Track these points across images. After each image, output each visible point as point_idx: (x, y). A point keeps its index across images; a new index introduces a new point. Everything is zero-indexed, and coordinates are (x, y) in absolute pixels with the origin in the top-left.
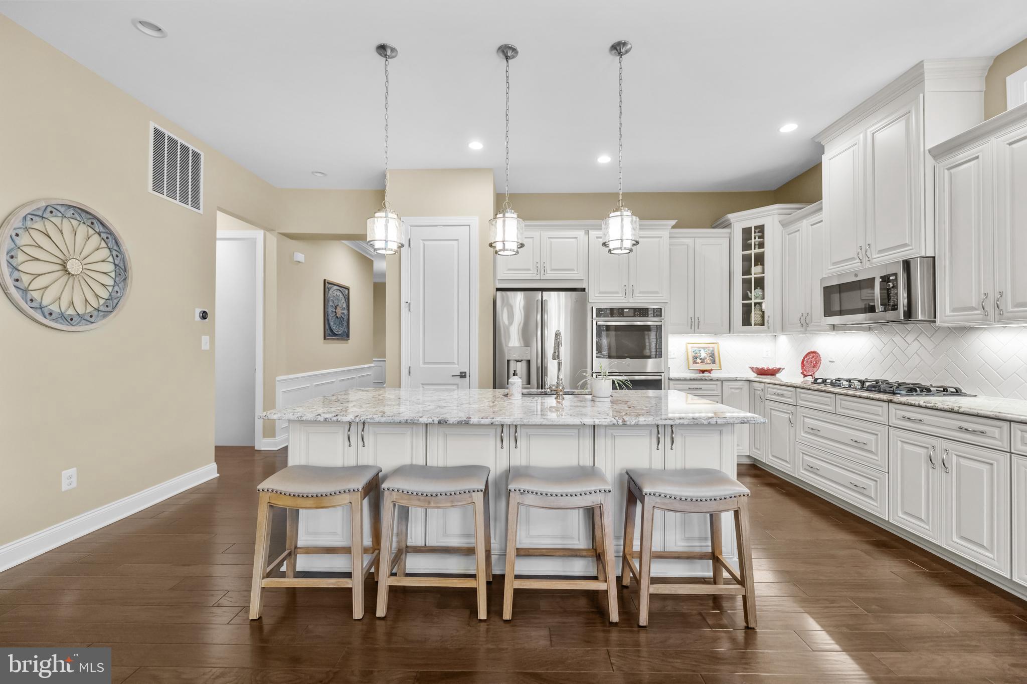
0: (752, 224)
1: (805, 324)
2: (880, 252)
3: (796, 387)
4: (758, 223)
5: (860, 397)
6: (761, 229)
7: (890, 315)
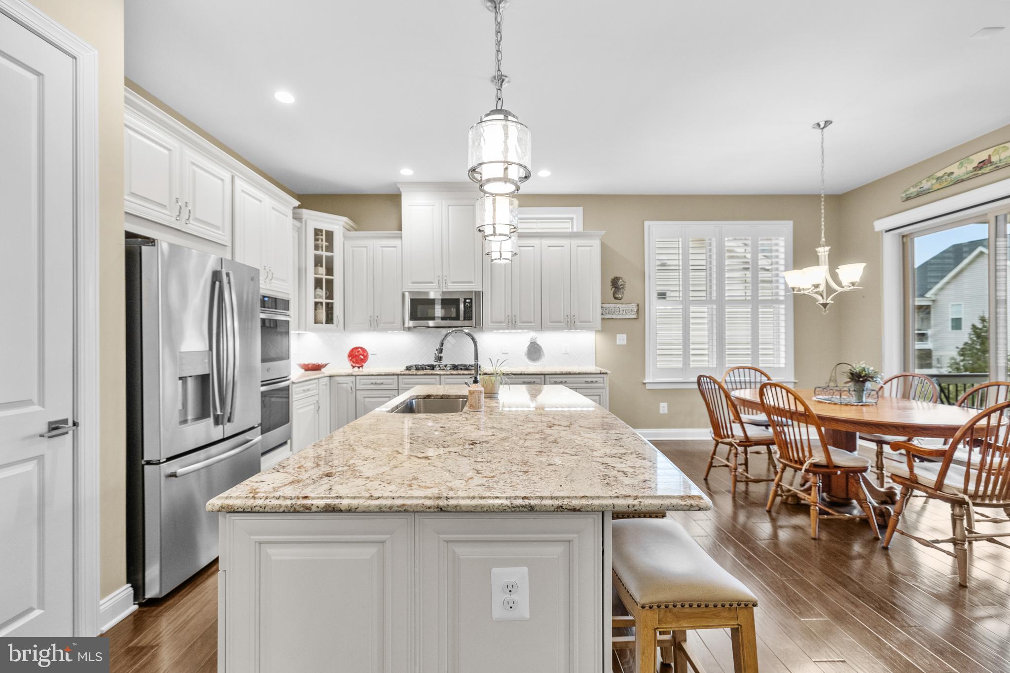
0: (325, 226)
1: (375, 324)
2: (453, 282)
3: (398, 375)
4: (330, 228)
5: (463, 374)
6: (330, 235)
7: (467, 323)
